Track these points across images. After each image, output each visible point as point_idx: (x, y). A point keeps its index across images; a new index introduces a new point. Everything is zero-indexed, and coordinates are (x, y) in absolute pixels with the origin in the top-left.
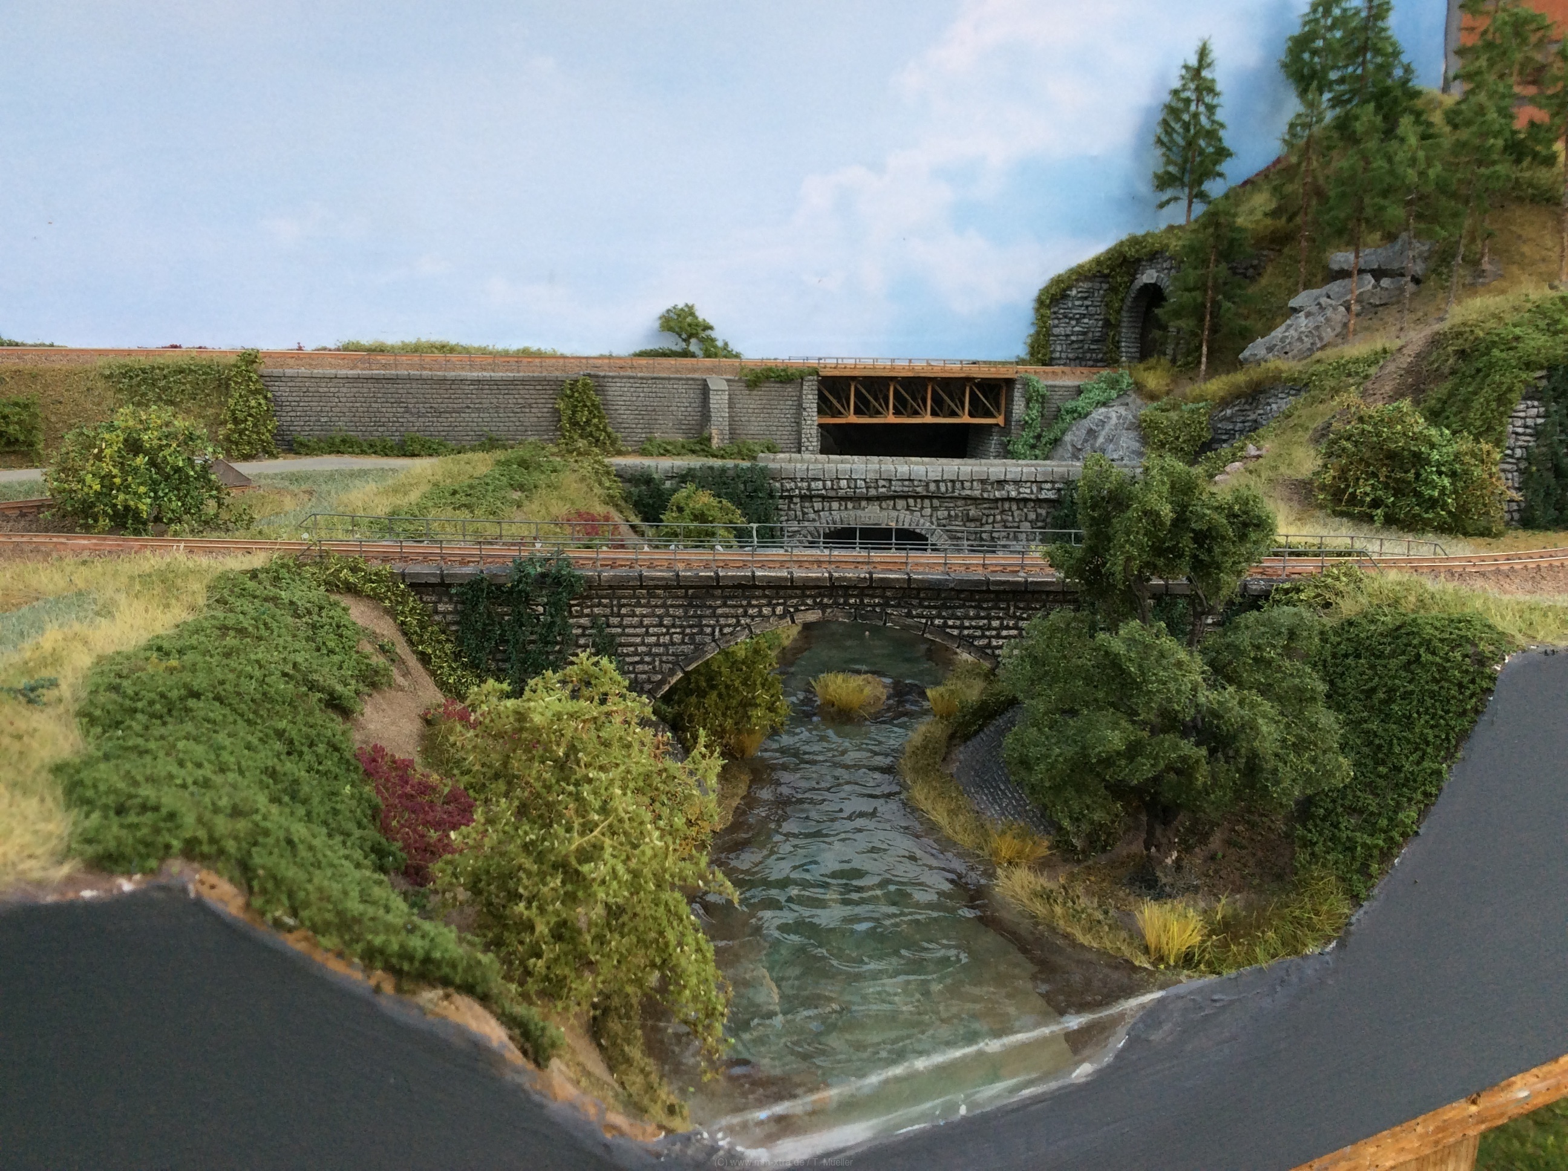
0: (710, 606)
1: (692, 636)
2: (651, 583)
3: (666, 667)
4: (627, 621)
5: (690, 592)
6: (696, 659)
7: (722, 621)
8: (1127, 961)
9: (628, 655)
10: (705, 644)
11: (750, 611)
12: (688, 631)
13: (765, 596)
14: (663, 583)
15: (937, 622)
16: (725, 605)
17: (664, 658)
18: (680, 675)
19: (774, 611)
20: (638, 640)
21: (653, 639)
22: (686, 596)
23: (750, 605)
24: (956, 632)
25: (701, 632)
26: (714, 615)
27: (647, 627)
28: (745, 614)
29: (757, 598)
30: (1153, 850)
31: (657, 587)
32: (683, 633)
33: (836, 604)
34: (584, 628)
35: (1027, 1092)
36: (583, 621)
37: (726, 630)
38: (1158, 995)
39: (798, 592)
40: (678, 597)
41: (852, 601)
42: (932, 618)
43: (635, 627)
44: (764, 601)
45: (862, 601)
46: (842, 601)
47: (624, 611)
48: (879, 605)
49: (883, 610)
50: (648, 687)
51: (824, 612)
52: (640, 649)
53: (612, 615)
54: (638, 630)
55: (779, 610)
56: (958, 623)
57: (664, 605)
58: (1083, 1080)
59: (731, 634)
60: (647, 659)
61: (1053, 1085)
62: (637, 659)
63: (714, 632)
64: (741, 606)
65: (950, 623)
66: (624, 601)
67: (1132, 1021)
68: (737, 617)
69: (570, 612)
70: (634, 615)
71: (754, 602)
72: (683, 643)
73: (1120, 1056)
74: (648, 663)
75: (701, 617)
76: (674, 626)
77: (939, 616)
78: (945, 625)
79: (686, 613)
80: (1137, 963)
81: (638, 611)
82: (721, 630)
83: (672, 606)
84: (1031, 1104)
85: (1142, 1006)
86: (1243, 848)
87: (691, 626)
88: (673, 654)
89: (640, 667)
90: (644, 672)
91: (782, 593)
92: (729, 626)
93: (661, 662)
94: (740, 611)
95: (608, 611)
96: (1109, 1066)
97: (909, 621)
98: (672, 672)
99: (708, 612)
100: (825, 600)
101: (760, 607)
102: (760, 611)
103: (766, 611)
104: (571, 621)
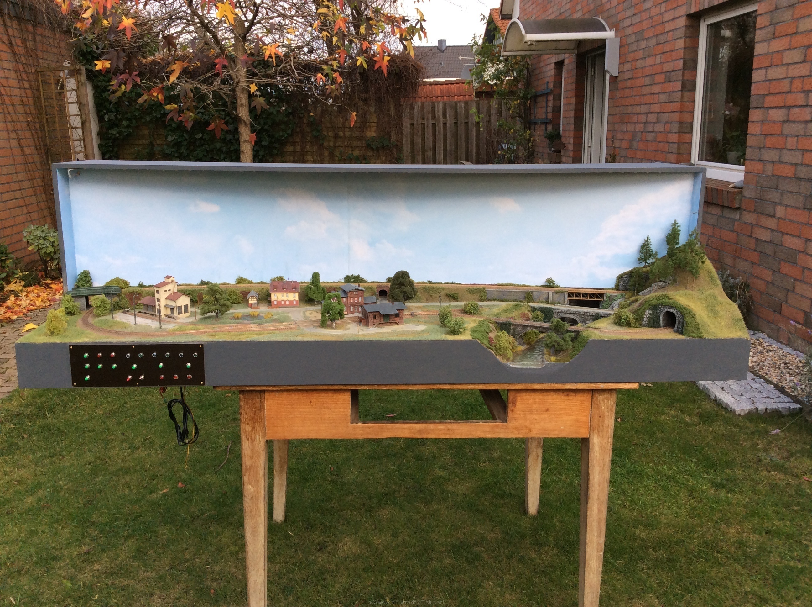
36: (512, 328)
66: (516, 326)
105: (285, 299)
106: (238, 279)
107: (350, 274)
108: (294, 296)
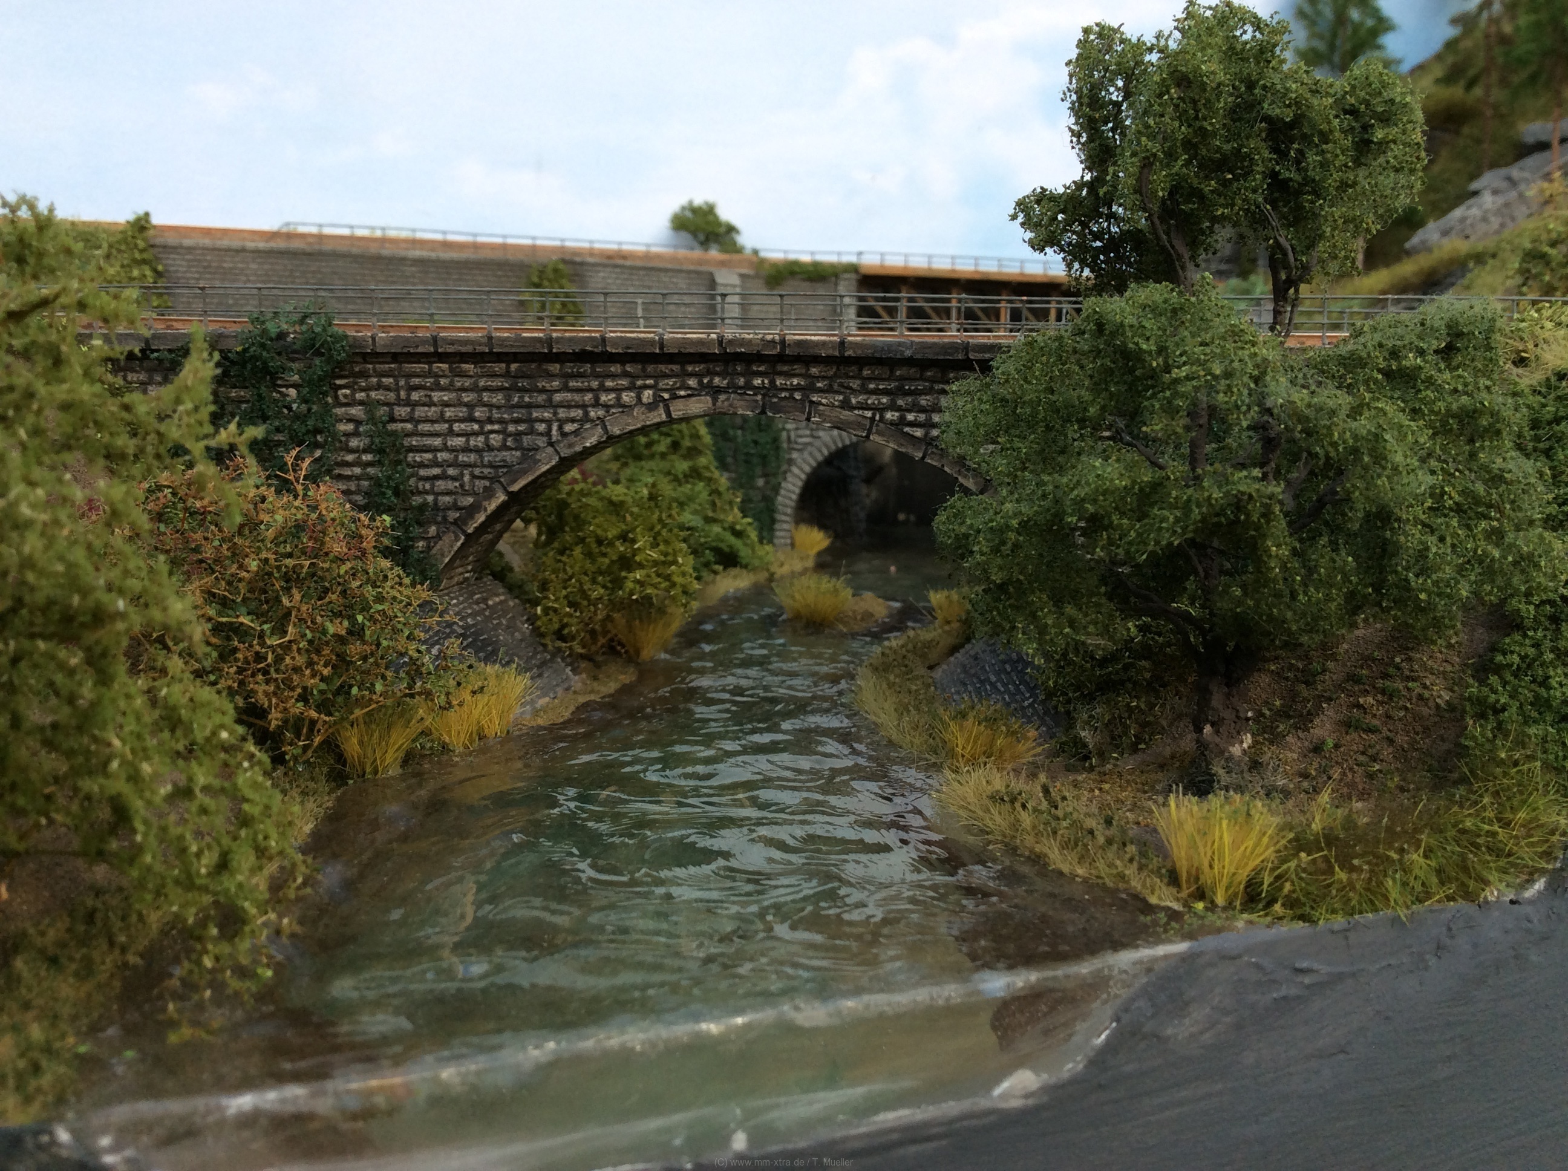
0: (543, 391)
1: (518, 435)
2: (451, 349)
3: (480, 484)
4: (420, 412)
5: (514, 367)
6: (525, 472)
7: (562, 413)
8: (1136, 897)
9: (422, 465)
10: (537, 449)
11: (603, 398)
12: (511, 428)
13: (625, 374)
14: (468, 349)
15: (889, 415)
16: (566, 388)
17: (477, 471)
18: (501, 497)
19: (639, 398)
20: (437, 442)
21: (460, 441)
22: (507, 374)
23: (603, 389)
24: (919, 433)
25: (531, 432)
26: (550, 404)
27: (451, 422)
28: (597, 404)
29: (613, 376)
30: (1208, 729)
31: (464, 357)
32: (503, 432)
33: (733, 388)
34: (358, 422)
35: (888, 1118)
36: (356, 411)
37: (569, 428)
38: (1181, 947)
39: (676, 368)
40: (494, 375)
41: (757, 382)
42: (882, 410)
43: (433, 422)
44: (624, 382)
45: (772, 382)
46: (742, 381)
47: (415, 396)
48: (799, 388)
49: (806, 397)
50: (453, 515)
51: (715, 400)
52: (442, 456)
53: (399, 402)
54: (437, 427)
55: (647, 395)
56: (922, 417)
57: (475, 388)
58: (1016, 1103)
59: (576, 433)
60: (451, 471)
61: (951, 1108)
62: (436, 471)
63: (550, 430)
64: (590, 390)
65: (910, 417)
66: (416, 381)
67: (1124, 993)
68: (584, 407)
69: (336, 397)
70: (431, 404)
71: (609, 384)
72: (504, 447)
73: (1099, 1060)
74: (453, 479)
75: (529, 406)
76: (490, 421)
77: (893, 407)
78: (902, 421)
79: (508, 398)
80: (1153, 900)
81: (436, 396)
82: (560, 428)
83: (486, 389)
84: (901, 1144)
85: (1149, 967)
86: (1370, 730)
87: (517, 421)
88: (491, 465)
89: (441, 485)
90: (449, 493)
91: (650, 368)
92: (573, 420)
93: (474, 477)
94: (588, 397)
95: (392, 396)
96: (1073, 1081)
97: (846, 415)
98: (489, 493)
99: (541, 398)
100: (717, 380)
101: (618, 390)
102: (618, 398)
103: (627, 397)
104: (339, 411)
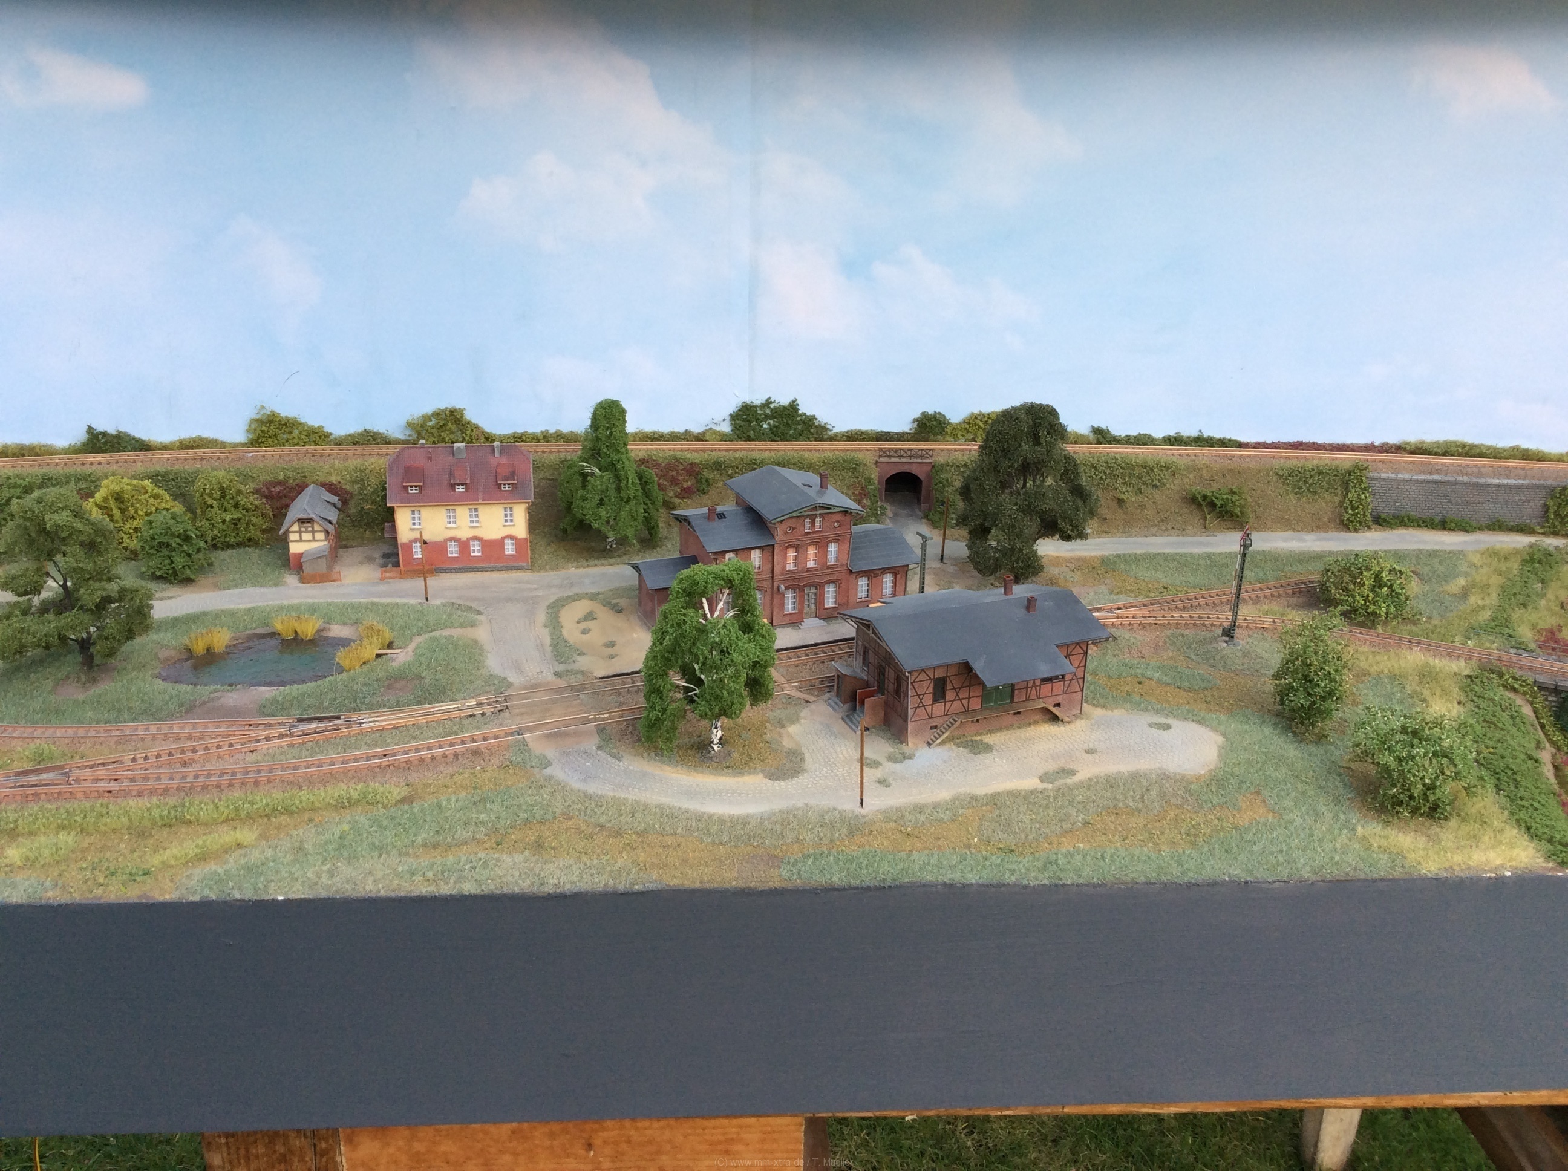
105: (464, 534)
106: (260, 422)
107: (758, 399)
108: (509, 518)
